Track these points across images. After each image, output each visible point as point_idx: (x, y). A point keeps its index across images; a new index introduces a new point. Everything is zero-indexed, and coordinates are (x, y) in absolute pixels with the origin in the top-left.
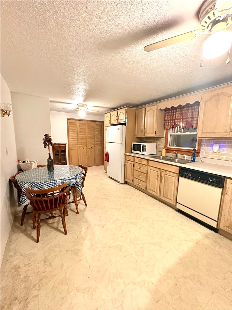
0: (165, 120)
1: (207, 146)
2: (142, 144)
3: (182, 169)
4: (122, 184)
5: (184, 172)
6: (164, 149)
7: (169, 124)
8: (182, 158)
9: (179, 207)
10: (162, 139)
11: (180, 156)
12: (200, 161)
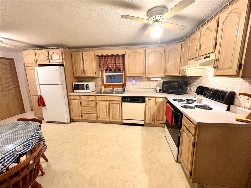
0: (100, 64)
1: (129, 81)
2: (85, 83)
3: (123, 97)
4: (69, 123)
5: (125, 99)
6: (103, 86)
7: (104, 67)
8: (116, 90)
9: (124, 121)
10: (99, 78)
11: (116, 89)
12: (127, 91)
